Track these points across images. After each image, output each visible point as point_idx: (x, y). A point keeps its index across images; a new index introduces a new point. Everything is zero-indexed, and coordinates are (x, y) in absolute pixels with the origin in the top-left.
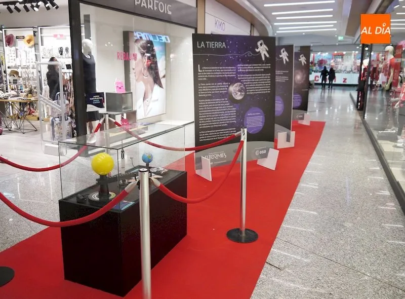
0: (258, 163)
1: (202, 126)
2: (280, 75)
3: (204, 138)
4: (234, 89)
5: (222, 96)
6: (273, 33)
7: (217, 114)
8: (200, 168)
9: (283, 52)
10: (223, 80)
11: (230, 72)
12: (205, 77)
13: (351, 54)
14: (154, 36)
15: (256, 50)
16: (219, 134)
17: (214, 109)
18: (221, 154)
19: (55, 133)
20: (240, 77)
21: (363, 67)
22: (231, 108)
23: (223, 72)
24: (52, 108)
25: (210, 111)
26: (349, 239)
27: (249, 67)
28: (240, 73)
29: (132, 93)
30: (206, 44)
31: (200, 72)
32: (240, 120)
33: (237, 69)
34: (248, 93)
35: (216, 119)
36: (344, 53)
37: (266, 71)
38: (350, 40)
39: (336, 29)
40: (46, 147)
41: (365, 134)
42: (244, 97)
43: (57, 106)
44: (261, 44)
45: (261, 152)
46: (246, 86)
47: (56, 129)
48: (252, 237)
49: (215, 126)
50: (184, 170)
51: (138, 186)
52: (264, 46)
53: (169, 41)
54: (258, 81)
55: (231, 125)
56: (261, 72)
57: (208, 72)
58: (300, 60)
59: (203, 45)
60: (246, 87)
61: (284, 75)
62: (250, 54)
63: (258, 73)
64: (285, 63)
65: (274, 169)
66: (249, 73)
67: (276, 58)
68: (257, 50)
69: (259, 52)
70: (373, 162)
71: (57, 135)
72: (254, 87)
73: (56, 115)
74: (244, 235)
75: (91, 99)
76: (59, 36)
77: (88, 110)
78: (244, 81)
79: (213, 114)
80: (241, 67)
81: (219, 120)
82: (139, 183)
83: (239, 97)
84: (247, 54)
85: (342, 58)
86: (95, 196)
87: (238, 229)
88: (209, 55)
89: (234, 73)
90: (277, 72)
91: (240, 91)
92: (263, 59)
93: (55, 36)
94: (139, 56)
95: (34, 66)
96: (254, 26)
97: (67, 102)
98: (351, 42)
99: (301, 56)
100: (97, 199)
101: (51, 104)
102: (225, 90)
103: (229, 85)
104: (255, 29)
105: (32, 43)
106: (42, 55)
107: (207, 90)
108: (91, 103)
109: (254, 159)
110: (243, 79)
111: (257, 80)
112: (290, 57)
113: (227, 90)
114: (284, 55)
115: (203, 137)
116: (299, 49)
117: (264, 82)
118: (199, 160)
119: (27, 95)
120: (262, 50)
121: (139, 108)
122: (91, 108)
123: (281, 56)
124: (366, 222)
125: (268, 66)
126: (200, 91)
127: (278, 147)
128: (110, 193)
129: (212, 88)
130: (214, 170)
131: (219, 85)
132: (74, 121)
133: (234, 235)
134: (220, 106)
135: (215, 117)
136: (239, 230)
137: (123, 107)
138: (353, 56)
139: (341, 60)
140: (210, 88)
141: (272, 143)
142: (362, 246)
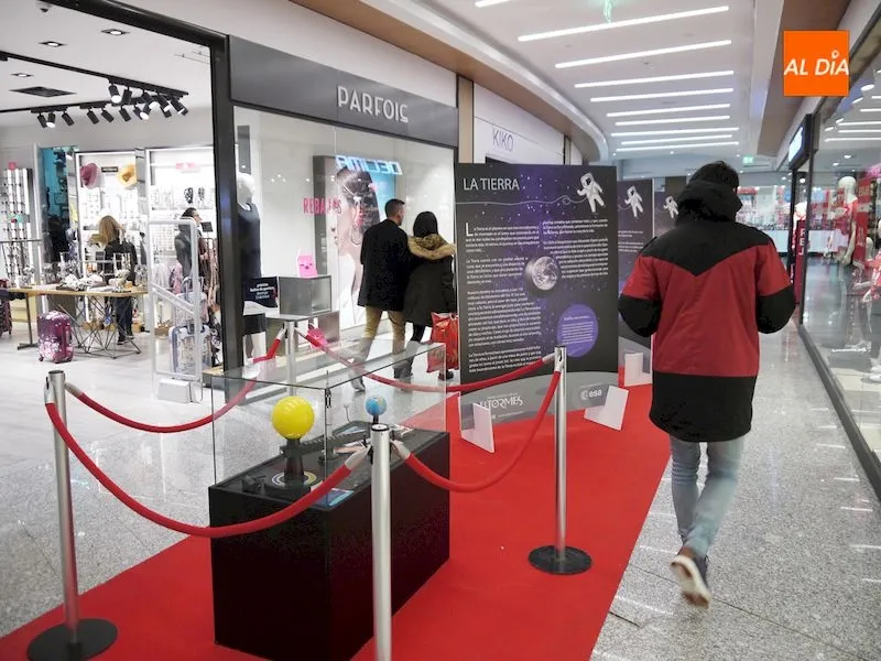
0: (586, 417)
1: (474, 342)
2: (625, 240)
3: (479, 367)
4: (535, 268)
5: (513, 283)
6: (610, 153)
7: (503, 319)
8: (471, 425)
9: (632, 193)
10: (516, 251)
11: (527, 236)
12: (478, 247)
13: (770, 192)
14: (370, 164)
15: (579, 191)
16: (508, 358)
17: (498, 309)
18: (511, 399)
19: (179, 358)
20: (548, 245)
21: (796, 219)
22: (530, 306)
23: (515, 236)
24: (175, 308)
25: (489, 312)
26: (775, 568)
27: (565, 227)
28: (548, 238)
29: (330, 277)
30: (480, 183)
31: (469, 238)
32: (550, 329)
33: (542, 231)
34: (563, 277)
35: (501, 329)
36: (757, 188)
37: (599, 233)
38: (767, 163)
39: (737, 143)
40: (162, 384)
41: (804, 355)
42: (555, 286)
43: (183, 304)
44: (588, 182)
45: (591, 394)
46: (560, 262)
47: (180, 349)
48: (579, 563)
49: (499, 342)
50: (444, 430)
51: (369, 458)
52: (594, 185)
53: (400, 173)
54: (584, 253)
55: (531, 340)
56: (590, 236)
57: (485, 237)
58: (665, 207)
59: (474, 184)
60: (559, 266)
61: (635, 238)
62: (566, 199)
63: (583, 236)
64: (635, 215)
65: (619, 429)
66: (565, 237)
67: (619, 206)
68: (581, 193)
69: (585, 196)
70: (823, 413)
71: (181, 361)
72: (577, 264)
73: (182, 322)
74: (562, 558)
75: (252, 290)
76: (185, 167)
77: (246, 312)
78: (556, 252)
79: (497, 319)
80: (549, 226)
81: (507, 331)
82: (371, 453)
83: (545, 284)
84: (560, 201)
85: (753, 198)
86: (278, 480)
87: (552, 547)
88: (486, 203)
89: (536, 238)
90: (622, 234)
91: (547, 273)
92: (593, 210)
93: (179, 166)
94: (344, 204)
95: (134, 225)
96: (570, 140)
97: (204, 296)
98: (769, 168)
99: (668, 200)
100: (282, 484)
101: (173, 301)
102: (519, 272)
103: (527, 262)
104: (573, 146)
105: (133, 180)
106: (151, 203)
107: (482, 271)
108: (252, 297)
109: (579, 407)
110: (554, 250)
111: (582, 251)
112: (646, 203)
113: (523, 272)
114: (634, 200)
115: (475, 365)
116: (663, 182)
117: (594, 255)
118: (469, 411)
119: (124, 283)
120: (591, 191)
121: (344, 306)
122: (251, 308)
123: (627, 202)
124: (809, 534)
125: (603, 223)
126: (469, 275)
127: (626, 384)
128: (306, 474)
129: (494, 268)
130: (499, 430)
131: (508, 262)
132: (216, 333)
133: (543, 559)
134: (509, 303)
135: (500, 324)
136: (552, 549)
137: (313, 305)
138: (774, 196)
139: (750, 203)
140: (488, 268)
141: (615, 376)
142: (803, 580)
